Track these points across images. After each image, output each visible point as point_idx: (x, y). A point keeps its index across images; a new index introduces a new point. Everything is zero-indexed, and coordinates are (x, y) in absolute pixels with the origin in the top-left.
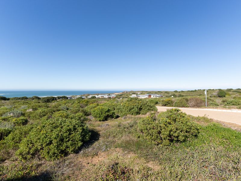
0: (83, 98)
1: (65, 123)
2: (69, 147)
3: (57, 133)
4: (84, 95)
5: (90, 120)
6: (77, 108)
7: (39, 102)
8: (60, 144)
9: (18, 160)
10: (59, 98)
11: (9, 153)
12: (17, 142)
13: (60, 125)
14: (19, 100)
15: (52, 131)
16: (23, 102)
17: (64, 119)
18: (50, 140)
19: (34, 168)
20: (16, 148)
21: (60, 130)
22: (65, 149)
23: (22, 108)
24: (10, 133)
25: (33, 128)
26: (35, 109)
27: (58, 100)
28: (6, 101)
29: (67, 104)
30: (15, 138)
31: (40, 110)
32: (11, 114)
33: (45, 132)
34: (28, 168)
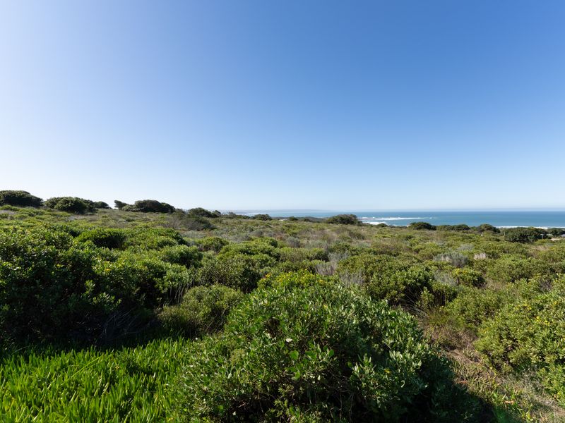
7: (498, 240)
9: (480, 361)
10: (557, 233)
11: (459, 338)
12: (471, 322)
14: (453, 232)
16: (462, 236)
19: (525, 404)
20: (475, 335)
23: (463, 249)
24: (455, 295)
26: (493, 256)
27: (553, 239)
28: (431, 232)
30: (464, 310)
31: (507, 261)
32: (447, 258)
33: (549, 324)
34: (513, 397)
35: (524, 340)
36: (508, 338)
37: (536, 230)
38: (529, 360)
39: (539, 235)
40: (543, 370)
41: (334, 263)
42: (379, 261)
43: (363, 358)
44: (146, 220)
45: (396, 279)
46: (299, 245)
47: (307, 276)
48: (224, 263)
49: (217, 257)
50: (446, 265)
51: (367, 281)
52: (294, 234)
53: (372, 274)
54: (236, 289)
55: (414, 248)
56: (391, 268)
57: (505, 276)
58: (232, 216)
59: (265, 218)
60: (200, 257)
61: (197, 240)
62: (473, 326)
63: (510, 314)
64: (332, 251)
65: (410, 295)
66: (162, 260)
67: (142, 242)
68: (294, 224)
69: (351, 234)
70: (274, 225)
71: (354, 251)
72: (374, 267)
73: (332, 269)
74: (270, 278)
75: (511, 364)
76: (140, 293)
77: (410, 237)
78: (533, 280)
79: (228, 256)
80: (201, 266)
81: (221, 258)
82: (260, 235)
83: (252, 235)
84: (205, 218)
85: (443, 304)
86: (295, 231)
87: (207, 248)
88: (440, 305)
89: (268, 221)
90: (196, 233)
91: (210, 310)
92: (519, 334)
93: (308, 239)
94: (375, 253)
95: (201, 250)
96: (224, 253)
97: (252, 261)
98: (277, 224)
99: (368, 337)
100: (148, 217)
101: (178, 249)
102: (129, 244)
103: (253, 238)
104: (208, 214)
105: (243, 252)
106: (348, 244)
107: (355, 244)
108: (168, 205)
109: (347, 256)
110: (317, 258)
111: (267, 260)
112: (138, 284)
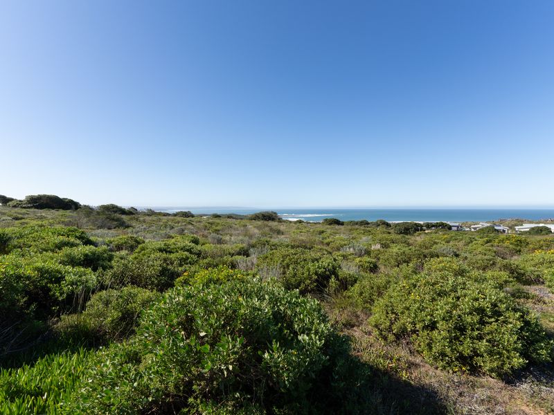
0: (498, 231)
1: (464, 289)
2: (482, 356)
3: (447, 308)
4: (502, 222)
5: (540, 300)
6: (486, 257)
7: (389, 233)
8: (456, 338)
9: (373, 334)
10: (429, 226)
11: (357, 317)
12: (367, 302)
13: (451, 291)
14: (357, 226)
15: (433, 300)
16: (363, 230)
17: (460, 280)
18: (431, 320)
19: (403, 365)
20: (368, 313)
21: (454, 303)
22: (471, 358)
23: (364, 241)
24: (355, 281)
25: (390, 282)
26: (385, 246)
27: (426, 231)
28: (341, 227)
29: (451, 243)
30: (362, 293)
31: (395, 249)
32: (351, 249)
33: (419, 299)
34: (394, 361)
35: (402, 313)
36: (392, 313)
37: (416, 224)
38: (407, 329)
39: (417, 228)
40: (414, 336)
41: (254, 258)
42: (295, 254)
43: (271, 344)
44: (42, 218)
45: (309, 270)
46: (220, 242)
47: (227, 271)
48: (138, 263)
49: (131, 258)
50: (350, 255)
51: (284, 273)
52: (217, 231)
53: (288, 266)
54: (152, 290)
55: (326, 241)
56: (305, 260)
57: (393, 262)
58: (151, 213)
59: (187, 215)
60: (110, 258)
61: (107, 240)
62: (369, 306)
63: (393, 292)
64: (253, 246)
65: (320, 284)
66: (60, 263)
67: (33, 243)
68: (217, 221)
69: (271, 230)
70: (197, 222)
71: (273, 245)
72: (290, 260)
73: (253, 264)
74: (188, 275)
75: (394, 334)
76: (28, 304)
77: (323, 232)
78: (411, 265)
79: (144, 255)
80: (112, 267)
81: (136, 258)
82: (181, 232)
83: (172, 233)
84: (118, 215)
85: (346, 289)
86: (218, 228)
87: (119, 248)
88: (344, 291)
89: (190, 218)
90: (105, 231)
91: (120, 314)
92: (399, 309)
93: (231, 235)
94: (293, 247)
95: (111, 250)
96: (139, 252)
97: (171, 259)
98: (200, 222)
99: (280, 324)
100: (43, 214)
101: (81, 250)
102: (15, 247)
103: (173, 236)
104: (123, 211)
105: (161, 250)
106: (268, 239)
107: (275, 240)
108: (71, 202)
109: (267, 251)
110: (239, 254)
111: (188, 258)
112: (27, 293)
